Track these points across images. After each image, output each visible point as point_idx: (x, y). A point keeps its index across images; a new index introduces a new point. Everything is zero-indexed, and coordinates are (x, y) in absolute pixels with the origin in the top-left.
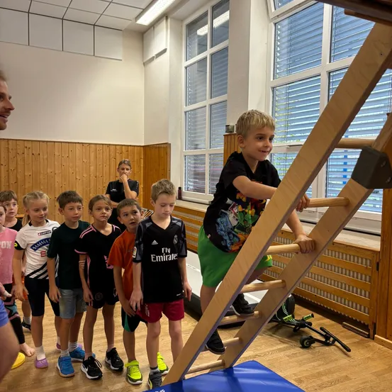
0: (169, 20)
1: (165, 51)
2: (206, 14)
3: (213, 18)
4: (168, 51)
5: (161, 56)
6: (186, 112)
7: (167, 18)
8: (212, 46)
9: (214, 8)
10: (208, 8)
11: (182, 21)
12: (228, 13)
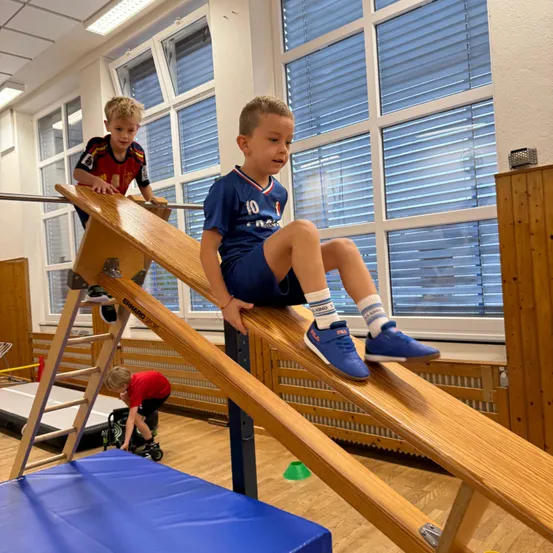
0: (15, 114)
1: (12, 149)
2: (58, 111)
3: (67, 115)
4: (16, 149)
5: (8, 155)
6: (45, 221)
7: (12, 111)
8: (69, 147)
9: (68, 105)
10: (61, 104)
11: (32, 115)
12: (80, 112)
